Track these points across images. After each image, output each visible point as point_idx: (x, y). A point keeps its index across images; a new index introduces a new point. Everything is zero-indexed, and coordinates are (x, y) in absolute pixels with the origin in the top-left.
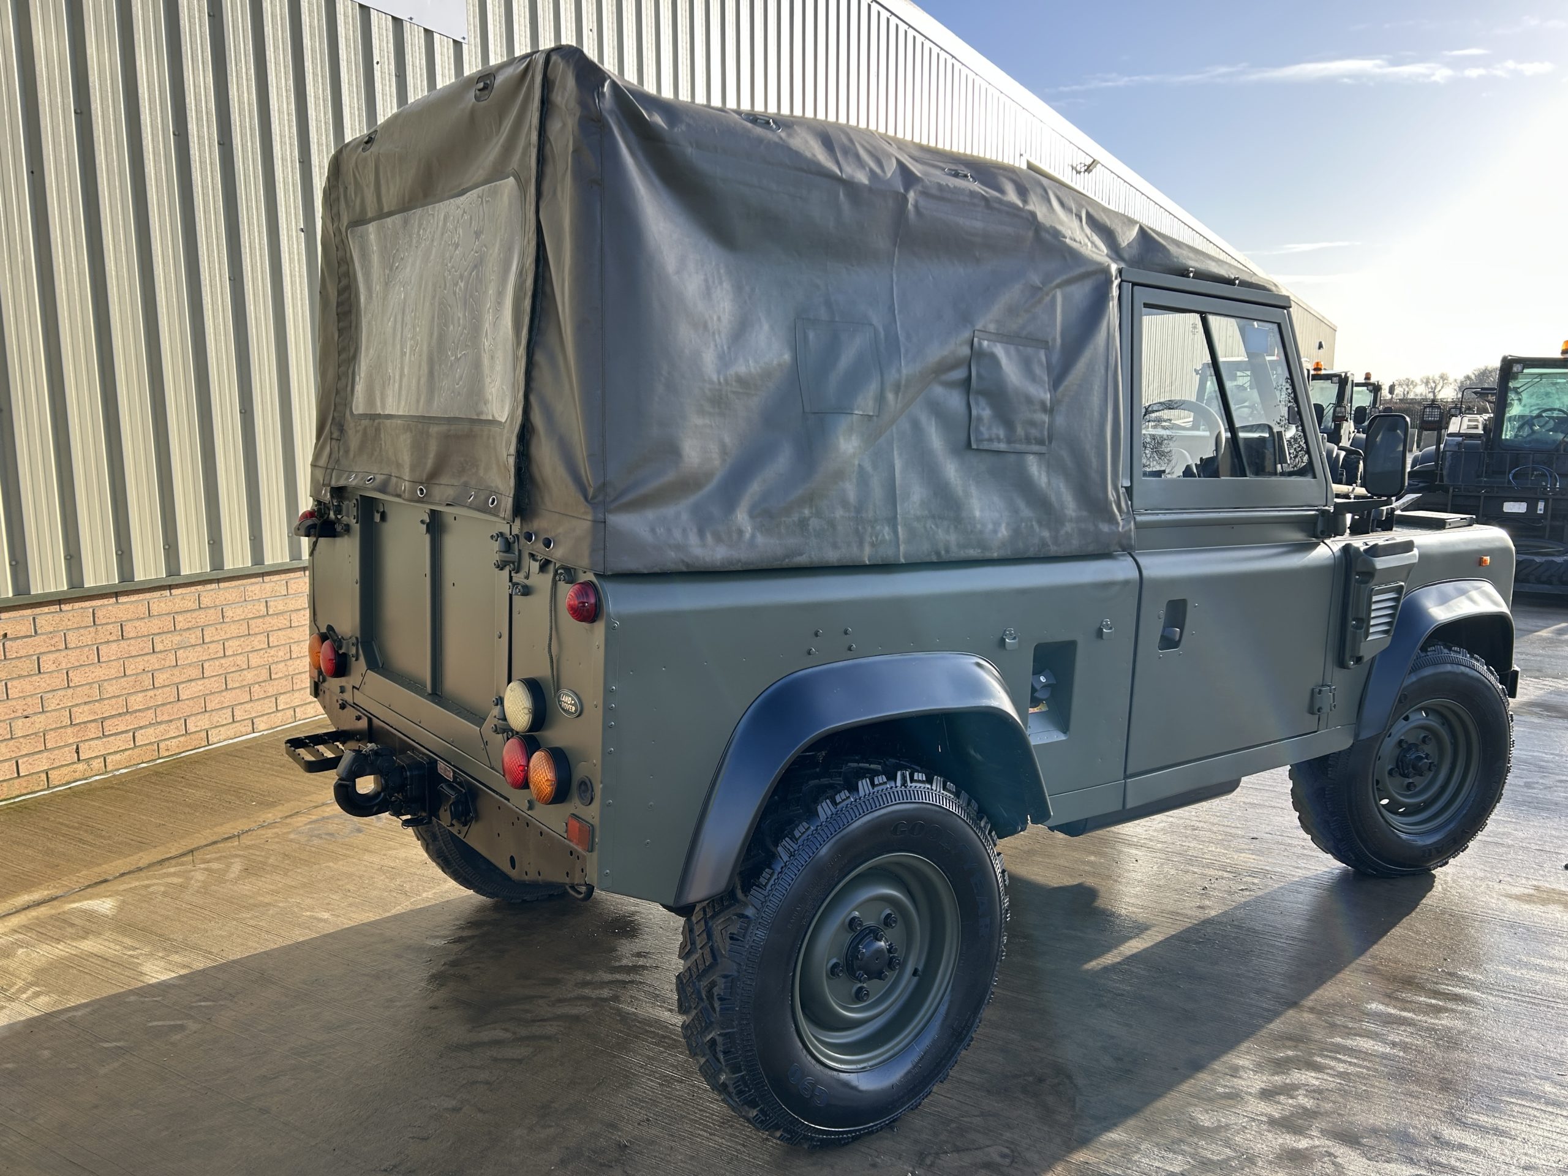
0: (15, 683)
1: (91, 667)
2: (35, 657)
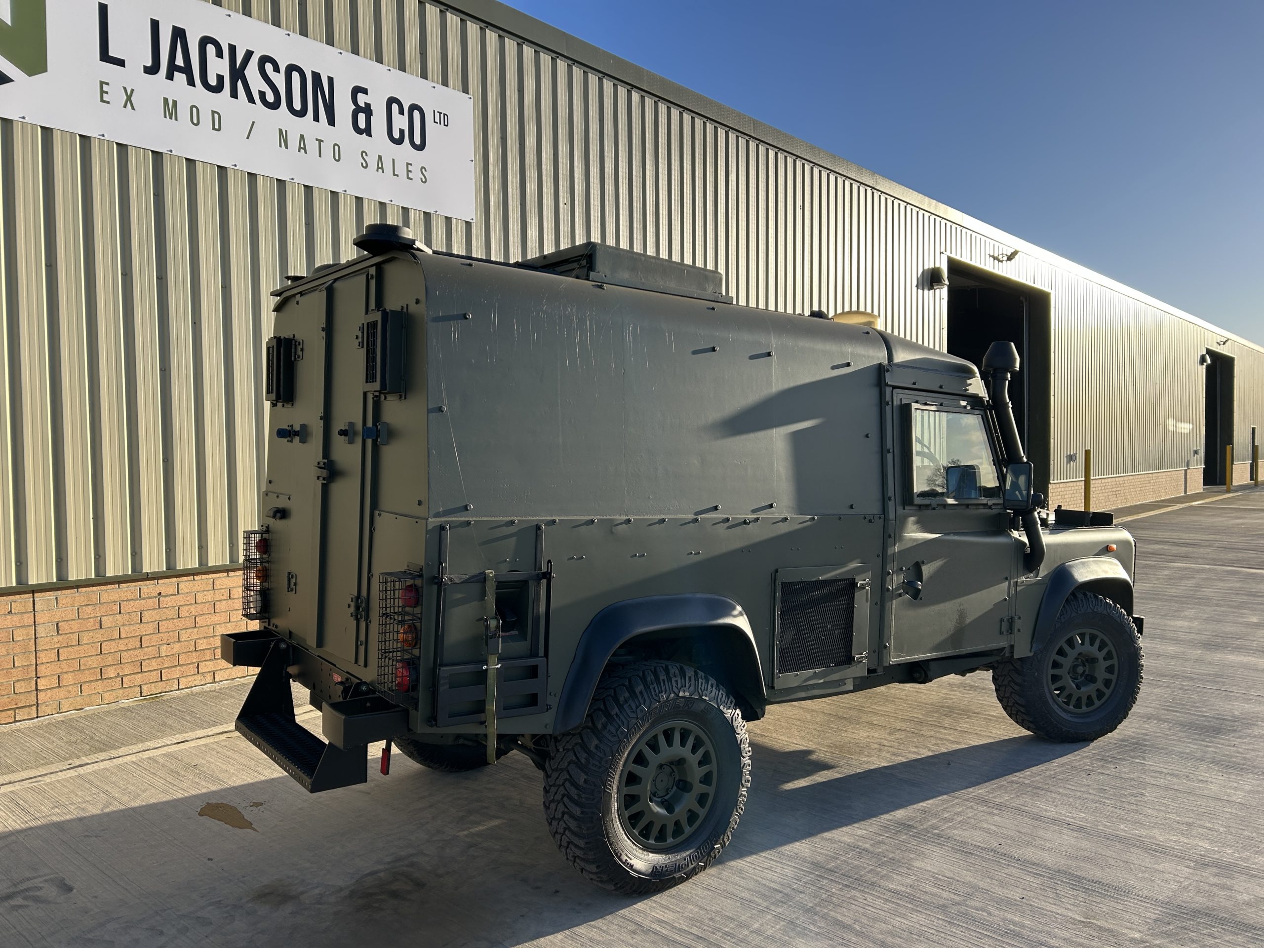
0: (164, 622)
1: (210, 616)
2: (177, 608)
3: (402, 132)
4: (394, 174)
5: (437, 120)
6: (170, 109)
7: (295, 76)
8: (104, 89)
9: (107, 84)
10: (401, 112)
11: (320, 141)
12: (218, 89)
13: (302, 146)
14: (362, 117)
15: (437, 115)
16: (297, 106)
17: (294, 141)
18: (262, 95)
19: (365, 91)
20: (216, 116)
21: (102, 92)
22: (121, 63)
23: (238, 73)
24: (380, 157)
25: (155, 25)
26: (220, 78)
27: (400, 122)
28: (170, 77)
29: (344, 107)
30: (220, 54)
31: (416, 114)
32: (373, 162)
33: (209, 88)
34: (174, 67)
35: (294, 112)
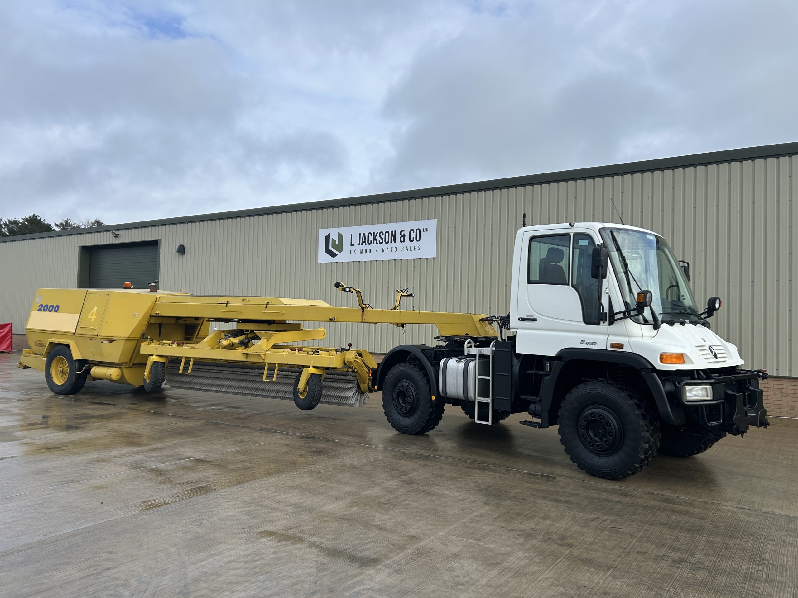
3: (413, 238)
4: (410, 250)
5: (424, 231)
6: (362, 252)
7: (387, 234)
9: (351, 250)
10: (414, 232)
11: (392, 248)
12: (370, 244)
14: (403, 238)
15: (425, 229)
16: (387, 241)
17: (386, 250)
18: (379, 241)
19: (404, 231)
20: (370, 250)
21: (351, 252)
22: (354, 245)
23: (375, 238)
24: (407, 247)
25: (360, 234)
26: (371, 241)
27: (413, 235)
28: (362, 244)
29: (398, 236)
30: (371, 236)
31: (418, 231)
32: (405, 249)
33: (369, 244)
34: (363, 242)
35: (386, 243)
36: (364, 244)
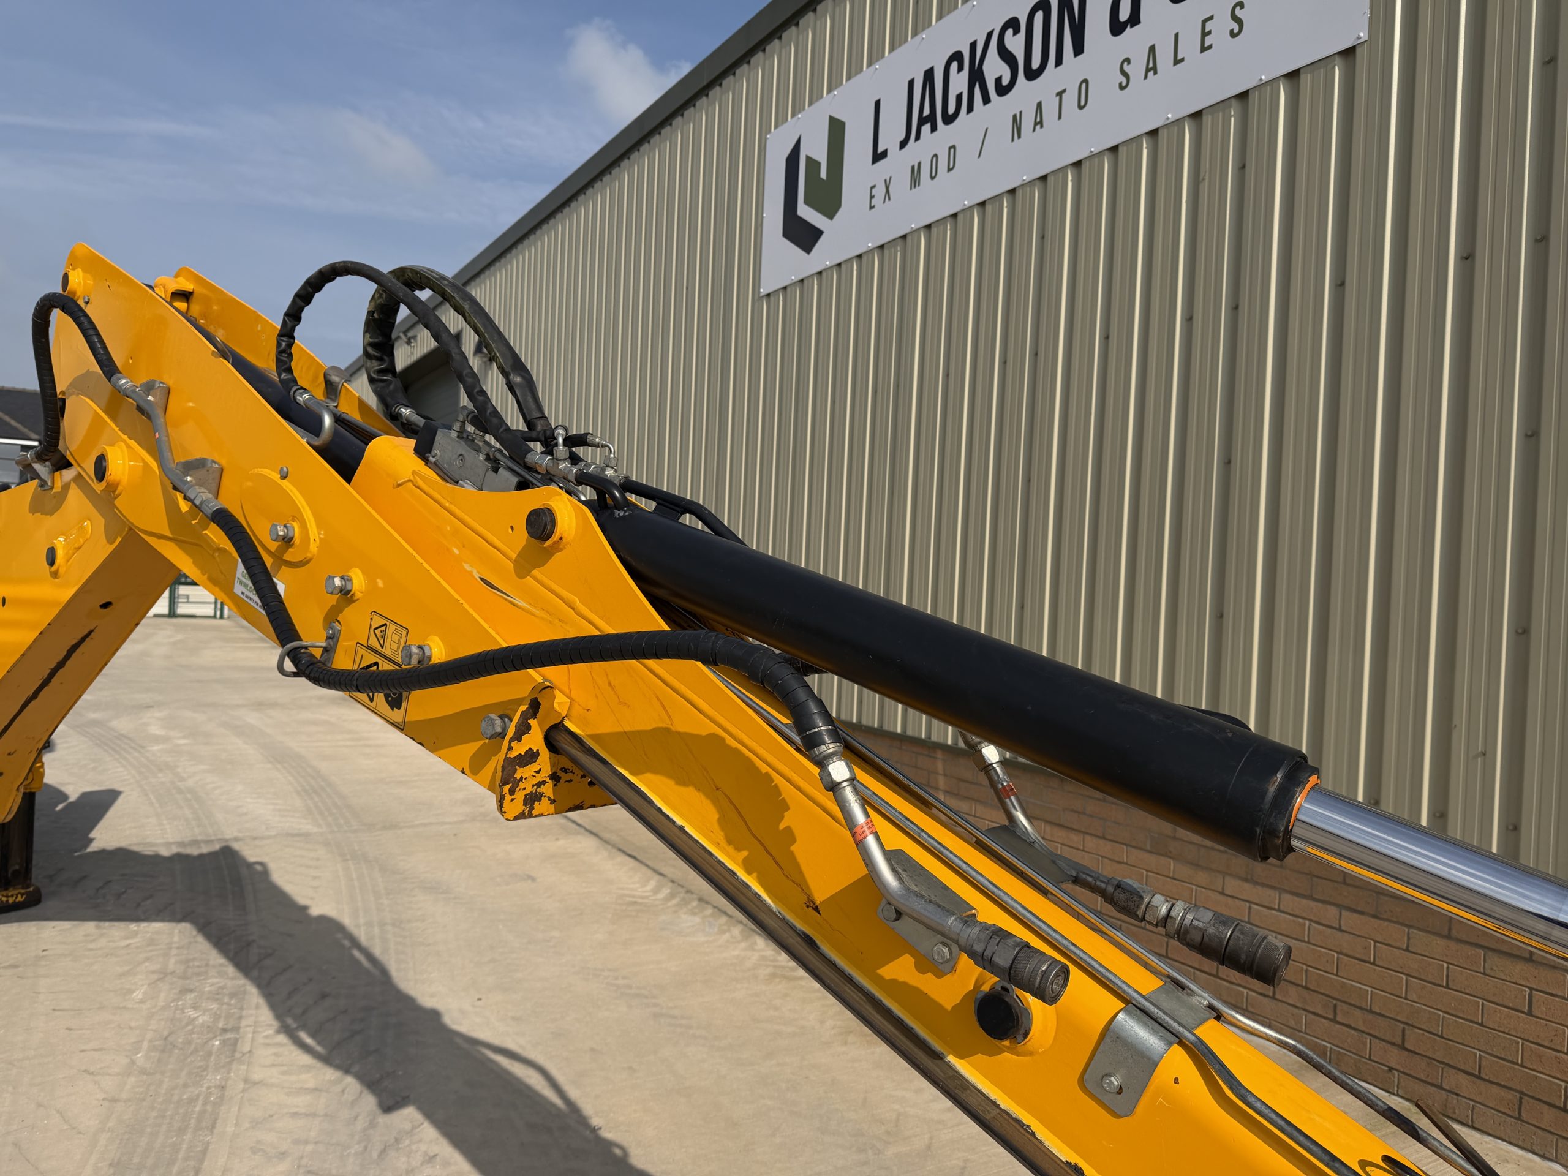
4: (1177, 62)
6: (917, 175)
7: (1039, 18)
8: (873, 194)
9: (874, 187)
12: (955, 115)
13: (1038, 120)
16: (1036, 64)
17: (1027, 123)
20: (952, 150)
21: (872, 197)
22: (884, 154)
23: (977, 76)
24: (1152, 49)
25: (911, 83)
26: (959, 97)
30: (960, 69)
32: (1136, 70)
33: (949, 119)
34: (922, 121)
35: (1032, 75)
36: (926, 128)
